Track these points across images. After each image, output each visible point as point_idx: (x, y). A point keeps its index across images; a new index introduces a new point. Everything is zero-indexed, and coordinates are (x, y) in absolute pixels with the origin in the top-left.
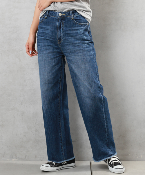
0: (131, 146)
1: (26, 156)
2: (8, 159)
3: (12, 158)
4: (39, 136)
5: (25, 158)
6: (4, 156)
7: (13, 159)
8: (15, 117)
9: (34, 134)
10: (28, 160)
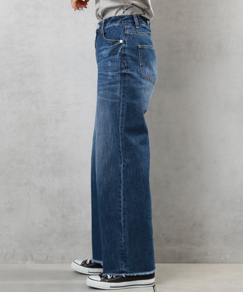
0: (212, 240)
1: (48, 257)
2: (20, 262)
3: (26, 260)
4: (69, 226)
5: (46, 260)
6: (13, 258)
7: (28, 262)
8: (30, 196)
9: (60, 223)
10: (51, 263)
